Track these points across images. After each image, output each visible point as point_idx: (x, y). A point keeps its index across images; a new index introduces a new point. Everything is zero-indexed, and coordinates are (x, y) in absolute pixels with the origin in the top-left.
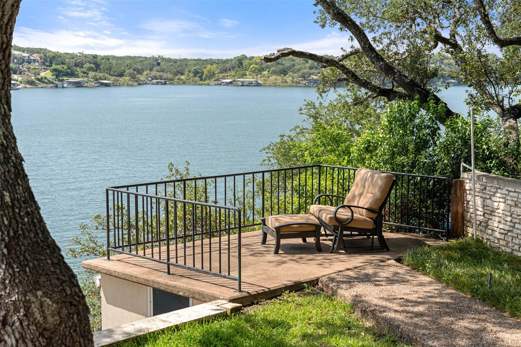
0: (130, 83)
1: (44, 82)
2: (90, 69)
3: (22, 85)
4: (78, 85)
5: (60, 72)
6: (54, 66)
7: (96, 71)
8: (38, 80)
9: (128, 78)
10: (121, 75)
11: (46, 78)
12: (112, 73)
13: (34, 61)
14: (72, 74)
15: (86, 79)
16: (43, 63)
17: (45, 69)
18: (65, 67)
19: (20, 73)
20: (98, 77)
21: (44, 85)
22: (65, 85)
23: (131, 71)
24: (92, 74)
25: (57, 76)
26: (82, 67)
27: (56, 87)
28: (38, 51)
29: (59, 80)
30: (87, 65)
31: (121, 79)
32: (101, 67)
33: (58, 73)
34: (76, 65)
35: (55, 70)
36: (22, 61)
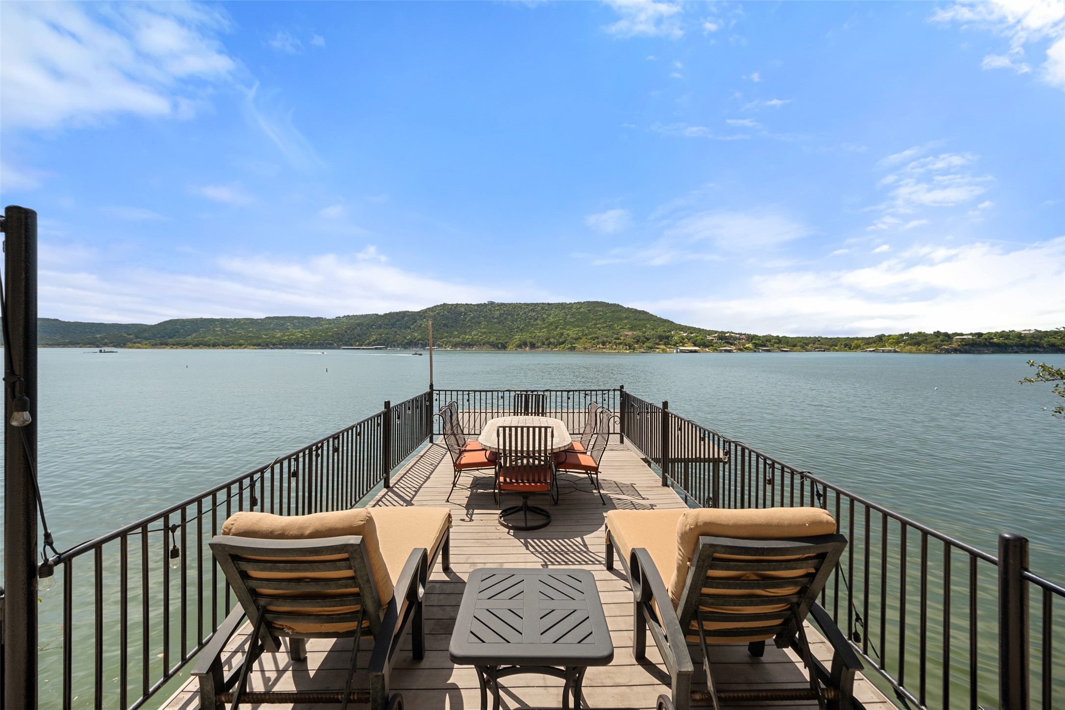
0: (801, 350)
1: (748, 350)
2: (775, 343)
3: (735, 351)
4: (768, 351)
5: (757, 344)
6: (753, 341)
7: (779, 344)
8: (745, 348)
9: (799, 348)
10: (795, 346)
11: (749, 347)
12: (789, 345)
13: (743, 339)
14: (764, 346)
15: (772, 348)
16: (748, 340)
17: (749, 343)
18: (761, 342)
19: (735, 345)
20: (780, 347)
21: (748, 351)
22: (760, 351)
23: (801, 344)
24: (776, 345)
25: (755, 346)
26: (771, 342)
27: (755, 351)
29: (757, 349)
30: (774, 340)
31: (795, 349)
32: (782, 342)
33: (756, 345)
34: (767, 341)
35: (754, 343)
36: (735, 339)
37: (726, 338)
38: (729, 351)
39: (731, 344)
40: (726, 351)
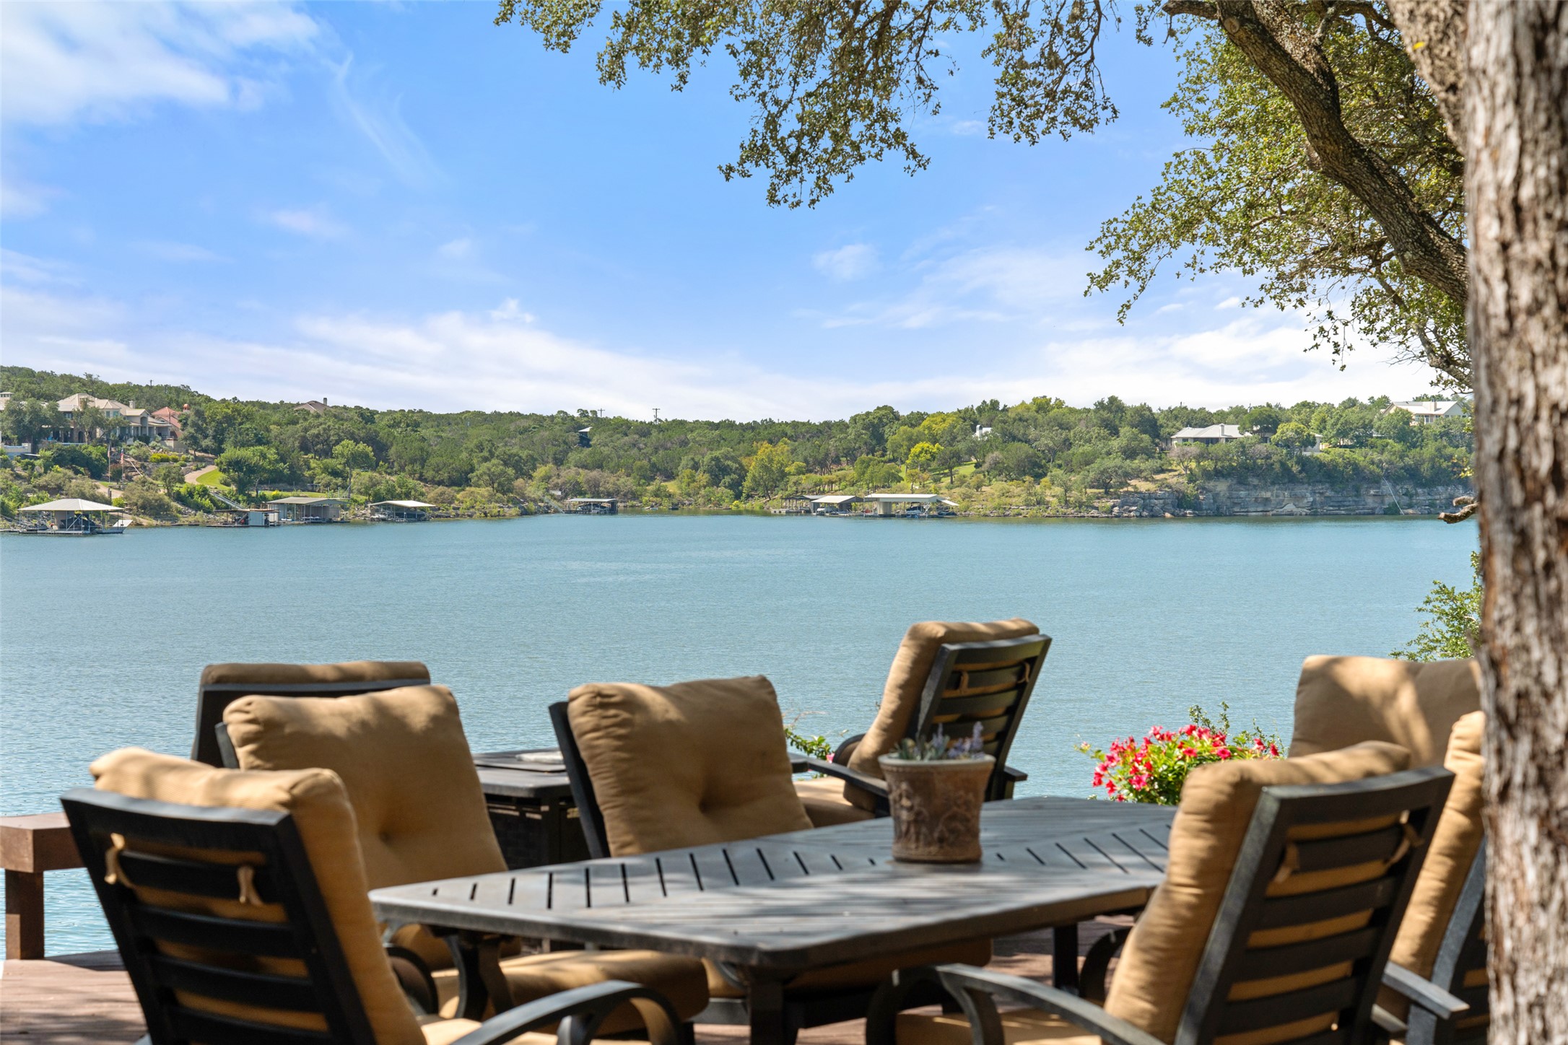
0: (494, 508)
1: (198, 507)
2: (357, 460)
3: (126, 522)
4: (317, 516)
5: (252, 470)
6: (230, 452)
7: (374, 467)
8: (179, 498)
9: (484, 491)
10: (461, 480)
11: (205, 492)
12: (429, 474)
13: (162, 432)
14: (294, 480)
15: (340, 496)
16: (194, 441)
17: (200, 462)
18: (272, 454)
19: (116, 477)
20: (382, 488)
21: (200, 516)
22: (273, 518)
23: (495, 465)
24: (360, 477)
25: (242, 486)
26: (327, 453)
27: (244, 522)
28: (176, 396)
29: (250, 500)
30: (346, 447)
31: (463, 496)
32: (392, 452)
33: (244, 476)
34: (305, 448)
35: (236, 464)
36: (121, 432)
37: (60, 428)
38: (86, 525)
39: (97, 472)
40: (73, 523)
